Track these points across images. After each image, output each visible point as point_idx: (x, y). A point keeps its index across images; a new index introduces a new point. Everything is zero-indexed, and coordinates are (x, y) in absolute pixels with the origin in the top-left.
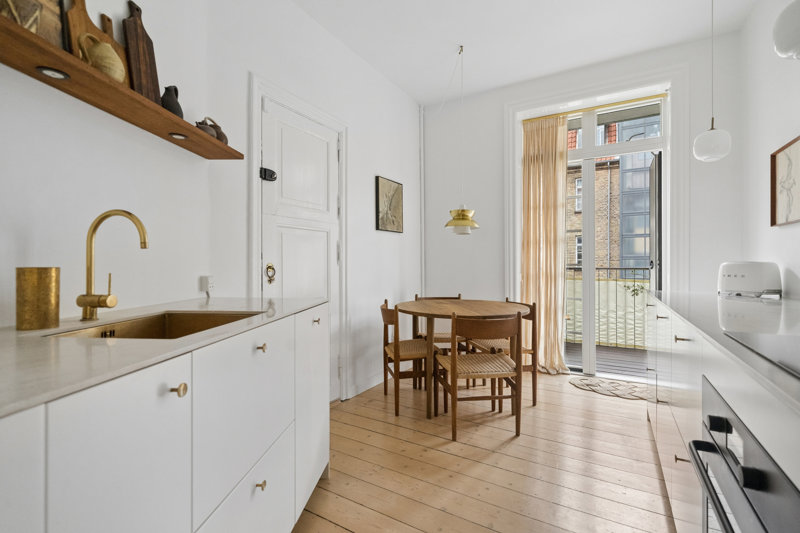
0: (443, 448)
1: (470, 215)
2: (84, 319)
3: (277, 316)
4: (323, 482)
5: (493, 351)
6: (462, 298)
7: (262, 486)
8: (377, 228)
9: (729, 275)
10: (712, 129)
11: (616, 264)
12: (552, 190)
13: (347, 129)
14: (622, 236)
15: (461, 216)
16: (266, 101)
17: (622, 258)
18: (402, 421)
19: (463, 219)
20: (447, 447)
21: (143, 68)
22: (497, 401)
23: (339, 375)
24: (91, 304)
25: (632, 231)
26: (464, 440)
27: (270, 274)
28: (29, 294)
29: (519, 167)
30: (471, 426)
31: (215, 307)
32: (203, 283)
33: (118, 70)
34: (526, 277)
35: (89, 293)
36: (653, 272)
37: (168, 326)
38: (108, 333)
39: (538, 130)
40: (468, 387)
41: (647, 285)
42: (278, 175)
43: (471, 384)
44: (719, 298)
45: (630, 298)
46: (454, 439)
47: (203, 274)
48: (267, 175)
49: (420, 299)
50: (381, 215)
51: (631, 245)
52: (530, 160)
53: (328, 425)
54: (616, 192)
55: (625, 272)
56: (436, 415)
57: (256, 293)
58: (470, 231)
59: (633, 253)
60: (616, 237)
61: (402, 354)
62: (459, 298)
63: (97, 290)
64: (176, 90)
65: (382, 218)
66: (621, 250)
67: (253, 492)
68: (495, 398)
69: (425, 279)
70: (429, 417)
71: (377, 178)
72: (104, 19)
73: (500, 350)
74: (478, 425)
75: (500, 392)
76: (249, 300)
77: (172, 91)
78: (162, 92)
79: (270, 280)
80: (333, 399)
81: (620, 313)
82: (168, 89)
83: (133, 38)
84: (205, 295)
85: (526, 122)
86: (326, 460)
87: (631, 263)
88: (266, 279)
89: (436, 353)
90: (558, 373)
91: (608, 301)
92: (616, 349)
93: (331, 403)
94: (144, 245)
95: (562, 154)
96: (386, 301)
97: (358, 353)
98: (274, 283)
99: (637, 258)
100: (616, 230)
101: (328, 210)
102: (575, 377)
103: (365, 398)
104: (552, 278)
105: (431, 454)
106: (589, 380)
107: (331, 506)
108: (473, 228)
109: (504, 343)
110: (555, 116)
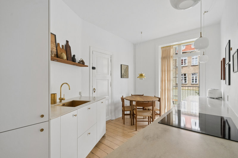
0: (133, 132)
1: (144, 75)
2: (60, 102)
3: (96, 101)
4: (104, 137)
5: (148, 110)
6: (144, 95)
7: (90, 133)
8: (121, 77)
9: (210, 92)
10: (204, 55)
12: (169, 67)
13: (113, 54)
16: (93, 52)
18: (125, 125)
19: (142, 76)
20: (134, 132)
21: (69, 53)
22: (149, 122)
23: (111, 114)
24: (61, 99)
26: (139, 131)
27: (94, 90)
28: (53, 99)
29: (160, 60)
30: (141, 128)
31: (82, 99)
32: (80, 93)
33: (65, 57)
34: (162, 90)
35: (61, 98)
37: (74, 104)
38: (64, 105)
39: (165, 50)
40: (144, 119)
42: (96, 68)
43: (145, 118)
44: (208, 98)
46: (136, 131)
47: (80, 91)
48: (94, 68)
49: (133, 95)
50: (122, 74)
52: (163, 58)
53: (105, 125)
56: (134, 125)
57: (91, 96)
58: (143, 79)
61: (125, 109)
62: (143, 95)
63: (62, 97)
64: (75, 55)
65: (123, 75)
67: (88, 134)
69: (135, 90)
70: (132, 125)
71: (121, 65)
72: (63, 46)
73: (150, 109)
74: (143, 128)
75: (150, 120)
76: (90, 97)
77: (74, 56)
78: (72, 56)
79: (94, 92)
80: (107, 120)
82: (73, 56)
83: (67, 48)
84: (80, 96)
85: (162, 48)
86: (105, 132)
88: (93, 92)
89: (133, 110)
93: (106, 121)
94: (69, 89)
95: (172, 57)
96: (123, 96)
97: (116, 109)
98: (95, 92)
101: (108, 74)
103: (117, 120)
104: (169, 90)
105: (130, 133)
107: (106, 142)
109: (151, 108)
110: (170, 46)
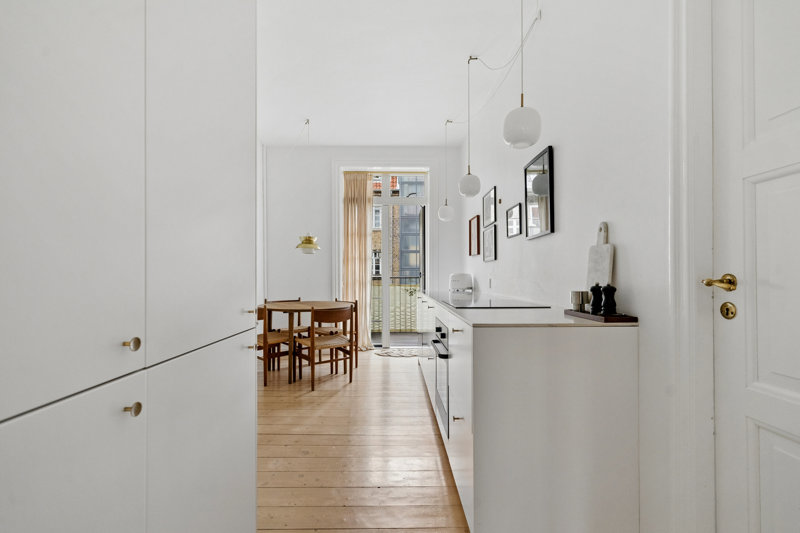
1: (315, 240)
9: (454, 281)
10: (446, 205)
11: (397, 274)
14: (402, 252)
15: (308, 241)
17: (402, 269)
19: (309, 243)
20: (309, 395)
25: (407, 247)
29: (342, 205)
30: (322, 382)
36: (421, 279)
39: (354, 180)
41: (418, 288)
44: (450, 292)
45: (408, 297)
46: (313, 390)
51: (407, 259)
52: (348, 200)
54: (397, 216)
55: (403, 280)
56: (295, 381)
58: (313, 252)
59: (408, 265)
60: (397, 253)
66: (401, 263)
68: (333, 361)
70: (290, 382)
75: (336, 357)
81: (402, 308)
85: (346, 173)
87: (407, 273)
90: (367, 350)
91: (395, 300)
92: (401, 333)
95: (369, 200)
99: (412, 269)
100: (397, 246)
102: (378, 350)
104: (363, 284)
106: (387, 351)
108: (316, 249)
110: (366, 173)
